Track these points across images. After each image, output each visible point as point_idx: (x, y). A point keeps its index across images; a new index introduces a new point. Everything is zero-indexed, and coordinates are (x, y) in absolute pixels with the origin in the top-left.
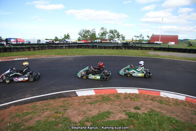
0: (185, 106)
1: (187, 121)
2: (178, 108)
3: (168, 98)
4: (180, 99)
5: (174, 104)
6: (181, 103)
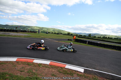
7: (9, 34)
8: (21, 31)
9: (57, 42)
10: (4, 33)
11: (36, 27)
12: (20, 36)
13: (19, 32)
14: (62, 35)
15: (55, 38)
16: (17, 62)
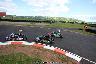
0: (11, 47)
1: (12, 53)
2: (7, 49)
3: (2, 45)
4: (8, 44)
5: (5, 47)
6: (9, 46)
7: (34, 24)
8: (43, 22)
9: (69, 31)
10: (32, 24)
11: (56, 17)
12: (41, 26)
13: (42, 22)
14: (76, 24)
15: (68, 27)
16: (33, 46)
